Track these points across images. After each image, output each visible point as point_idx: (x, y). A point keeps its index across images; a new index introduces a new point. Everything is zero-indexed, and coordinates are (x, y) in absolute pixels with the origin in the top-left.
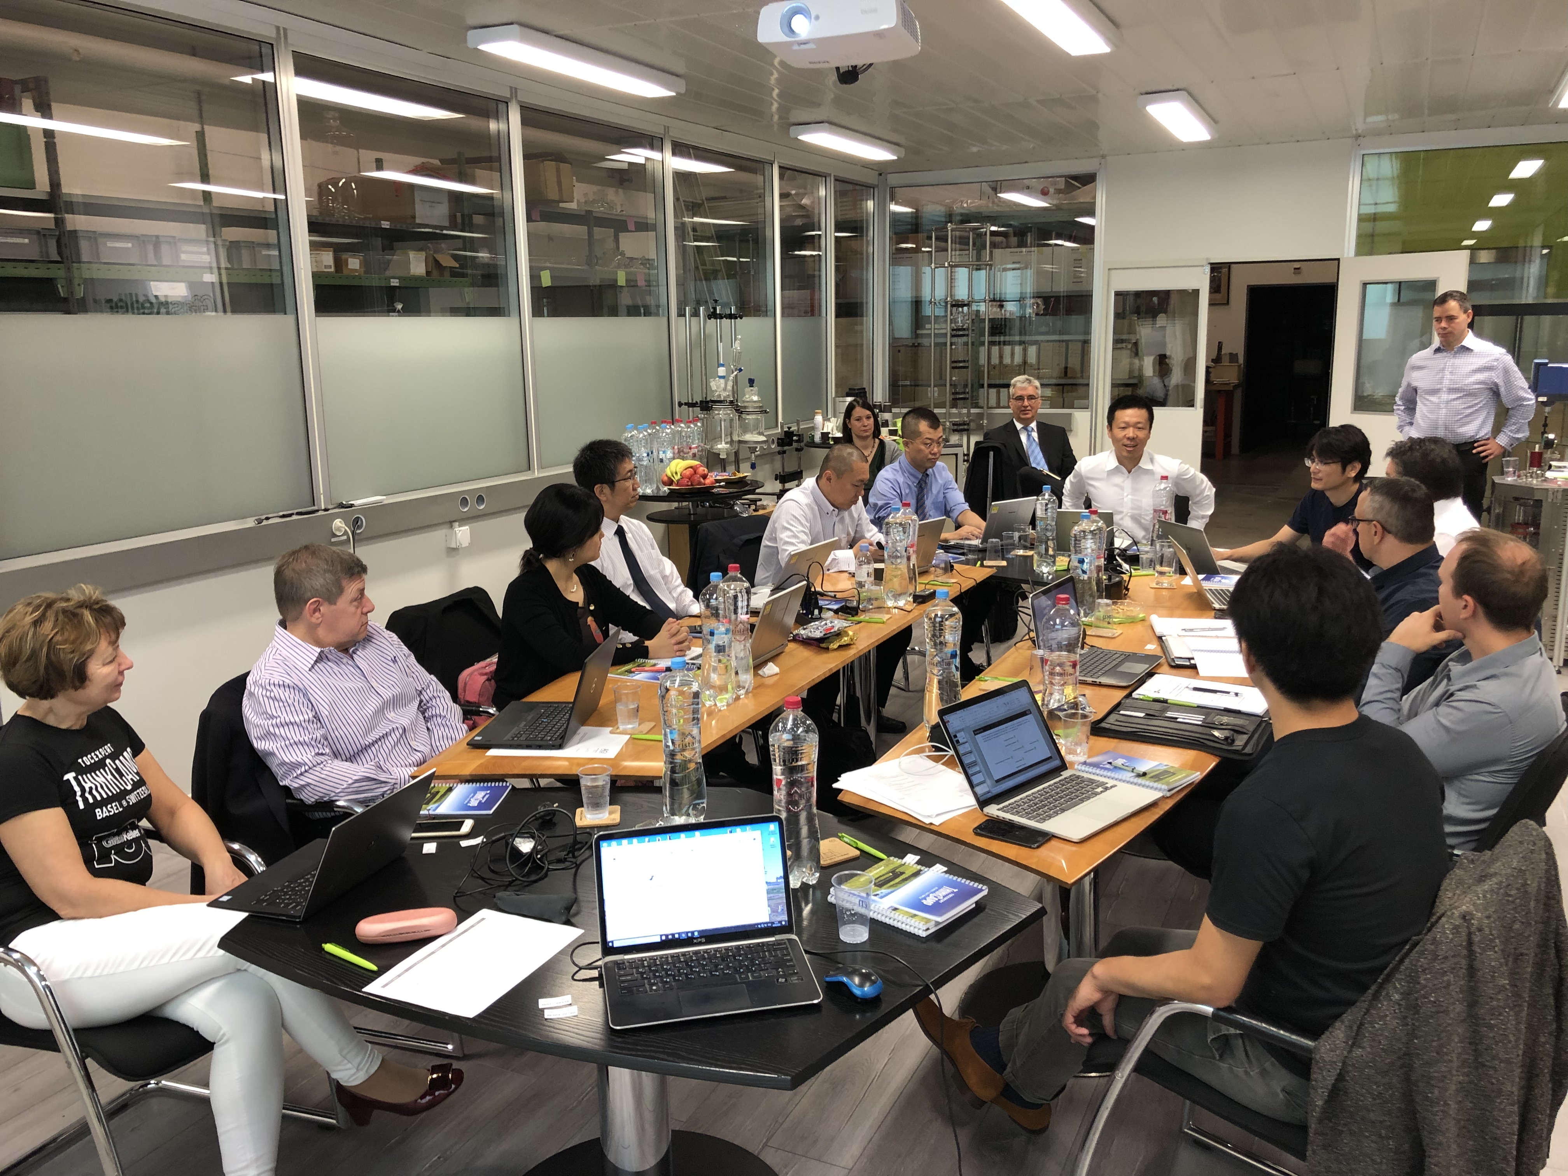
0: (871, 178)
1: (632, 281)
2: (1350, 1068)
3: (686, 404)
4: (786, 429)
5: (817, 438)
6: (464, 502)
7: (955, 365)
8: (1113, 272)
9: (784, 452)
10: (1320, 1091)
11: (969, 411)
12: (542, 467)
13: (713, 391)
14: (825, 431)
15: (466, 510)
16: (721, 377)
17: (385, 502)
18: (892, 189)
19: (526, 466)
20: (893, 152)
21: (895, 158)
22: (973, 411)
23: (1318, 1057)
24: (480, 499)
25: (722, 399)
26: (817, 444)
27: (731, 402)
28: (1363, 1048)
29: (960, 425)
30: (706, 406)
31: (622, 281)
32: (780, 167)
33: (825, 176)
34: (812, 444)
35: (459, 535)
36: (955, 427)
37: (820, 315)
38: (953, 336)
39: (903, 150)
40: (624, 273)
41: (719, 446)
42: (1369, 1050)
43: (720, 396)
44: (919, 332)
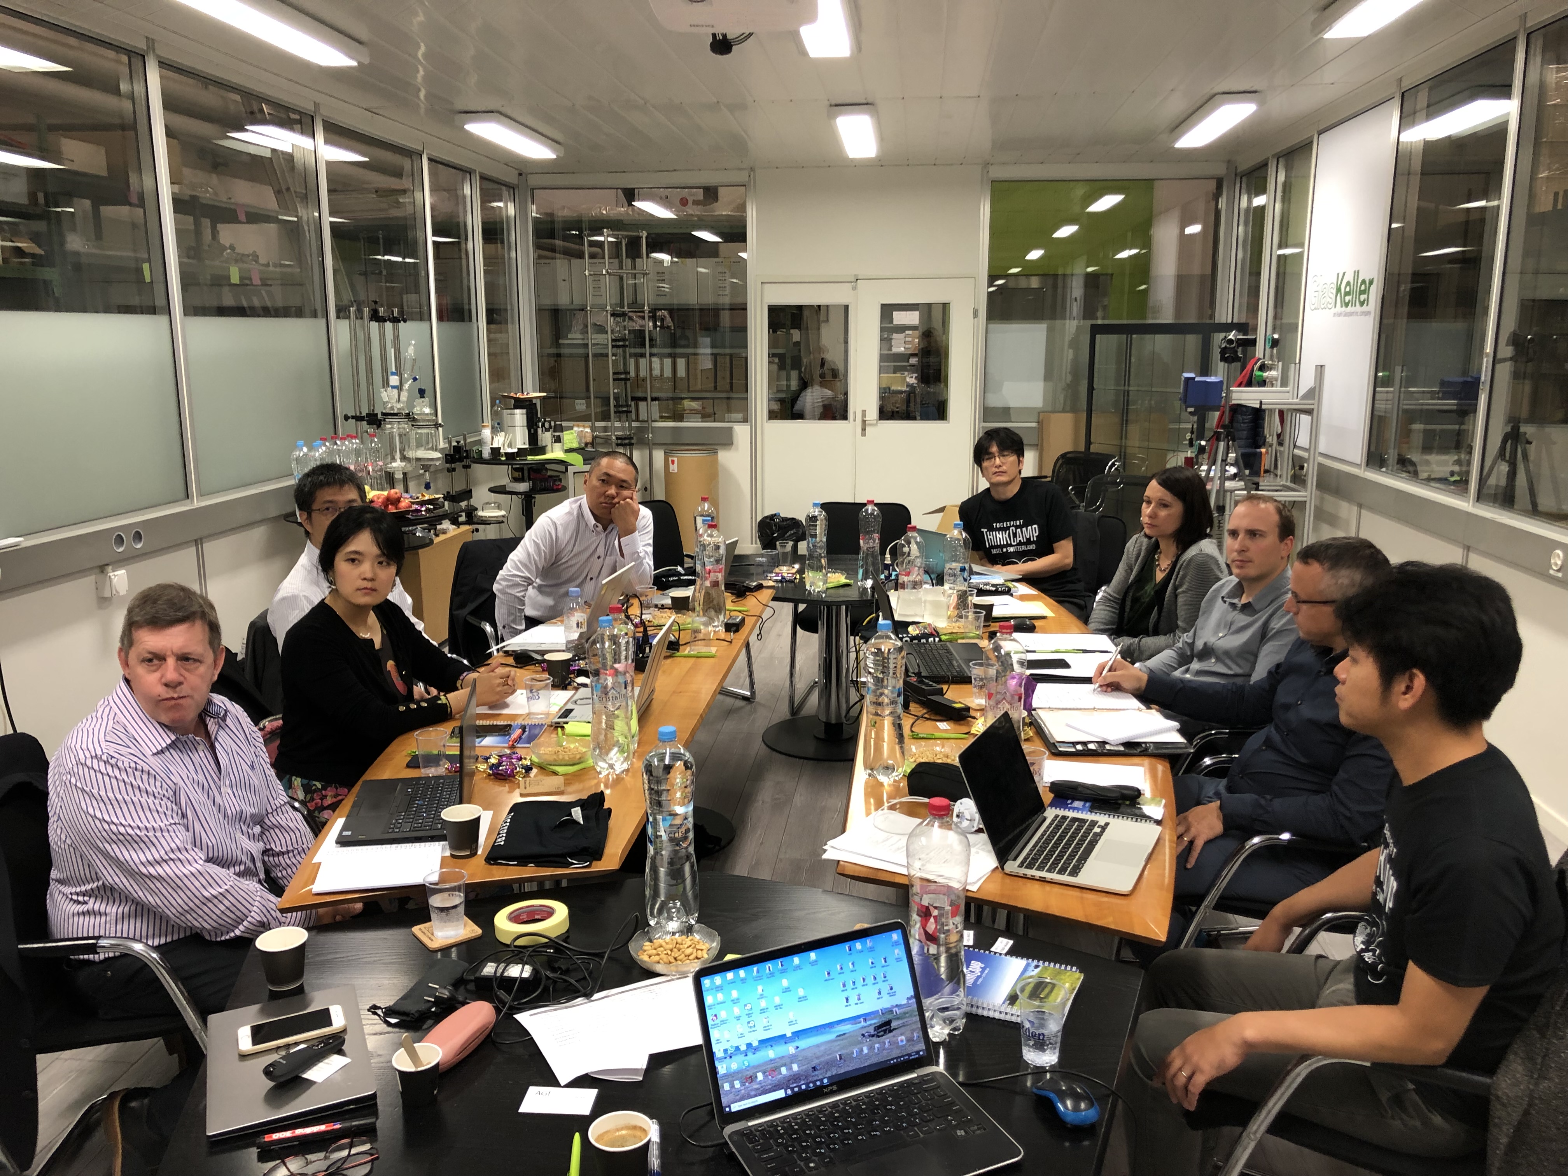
0: (511, 177)
1: (246, 278)
2: (1537, 1102)
3: (353, 417)
4: (454, 444)
5: (486, 454)
6: (120, 540)
7: (616, 376)
8: (766, 286)
9: (454, 470)
10: (1504, 1128)
11: (630, 425)
12: (201, 495)
13: (384, 403)
14: (495, 445)
15: (121, 550)
16: (393, 387)
17: (23, 545)
18: (533, 190)
19: (182, 494)
20: (554, 150)
21: (554, 156)
22: (634, 424)
23: (1500, 1093)
24: (138, 536)
25: (396, 411)
26: (485, 460)
27: (408, 415)
28: (1550, 1079)
29: (625, 439)
30: (374, 420)
31: (235, 279)
32: (429, 159)
33: (469, 172)
34: (480, 460)
35: (115, 580)
36: (619, 441)
37: (470, 320)
38: (613, 346)
39: (562, 149)
40: (237, 269)
41: (394, 465)
42: (1557, 1080)
43: (392, 408)
44: (561, 341)
